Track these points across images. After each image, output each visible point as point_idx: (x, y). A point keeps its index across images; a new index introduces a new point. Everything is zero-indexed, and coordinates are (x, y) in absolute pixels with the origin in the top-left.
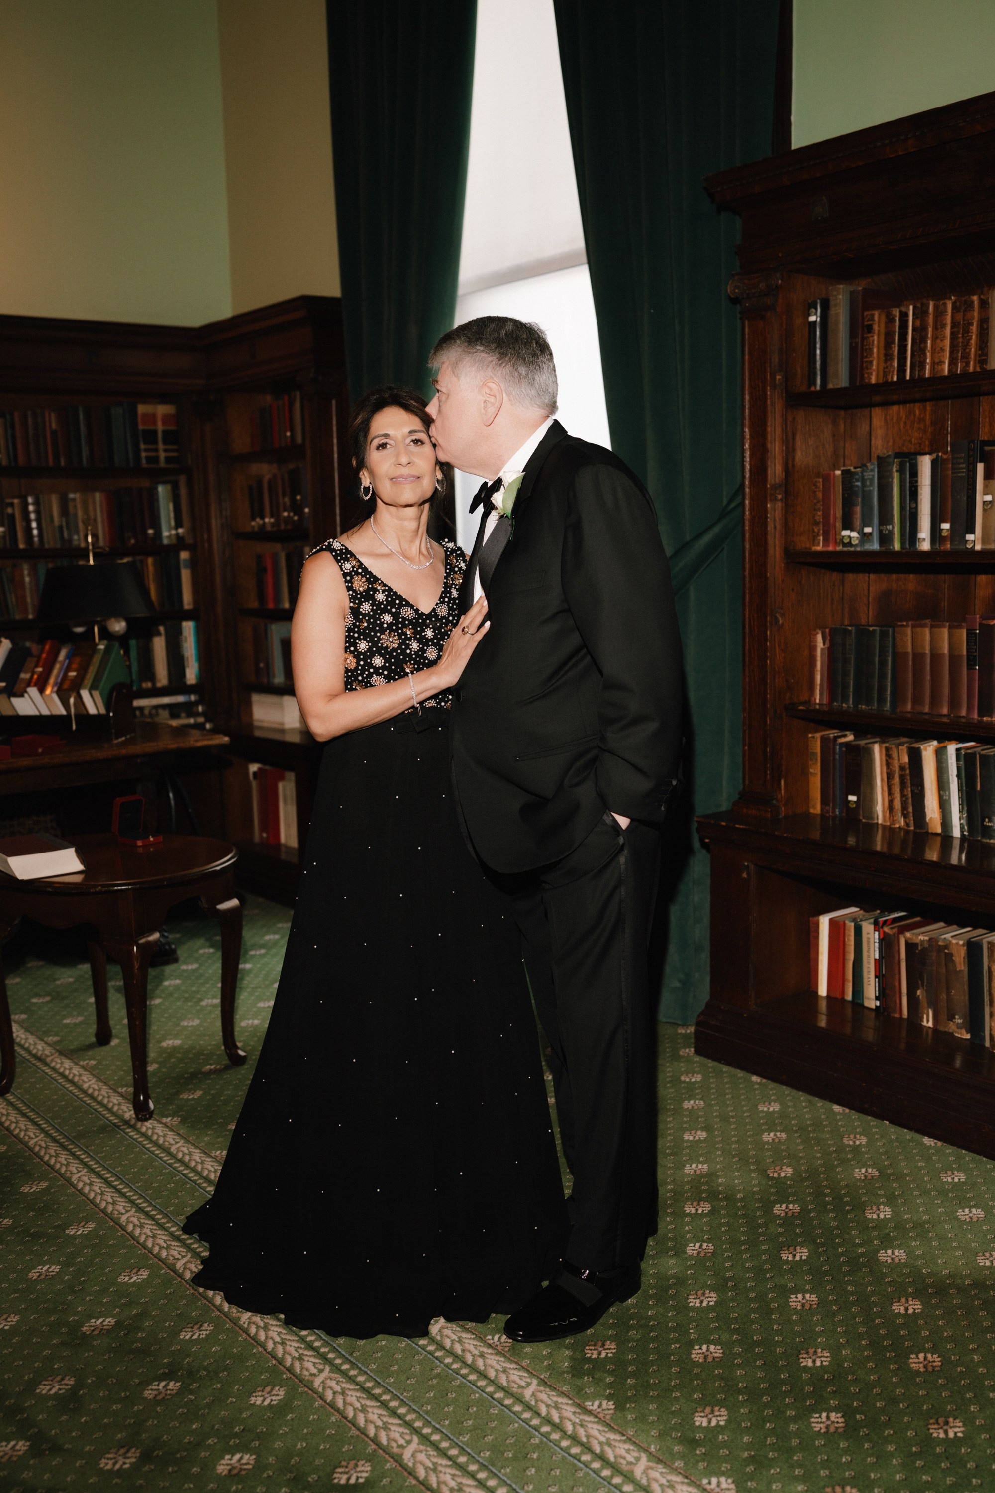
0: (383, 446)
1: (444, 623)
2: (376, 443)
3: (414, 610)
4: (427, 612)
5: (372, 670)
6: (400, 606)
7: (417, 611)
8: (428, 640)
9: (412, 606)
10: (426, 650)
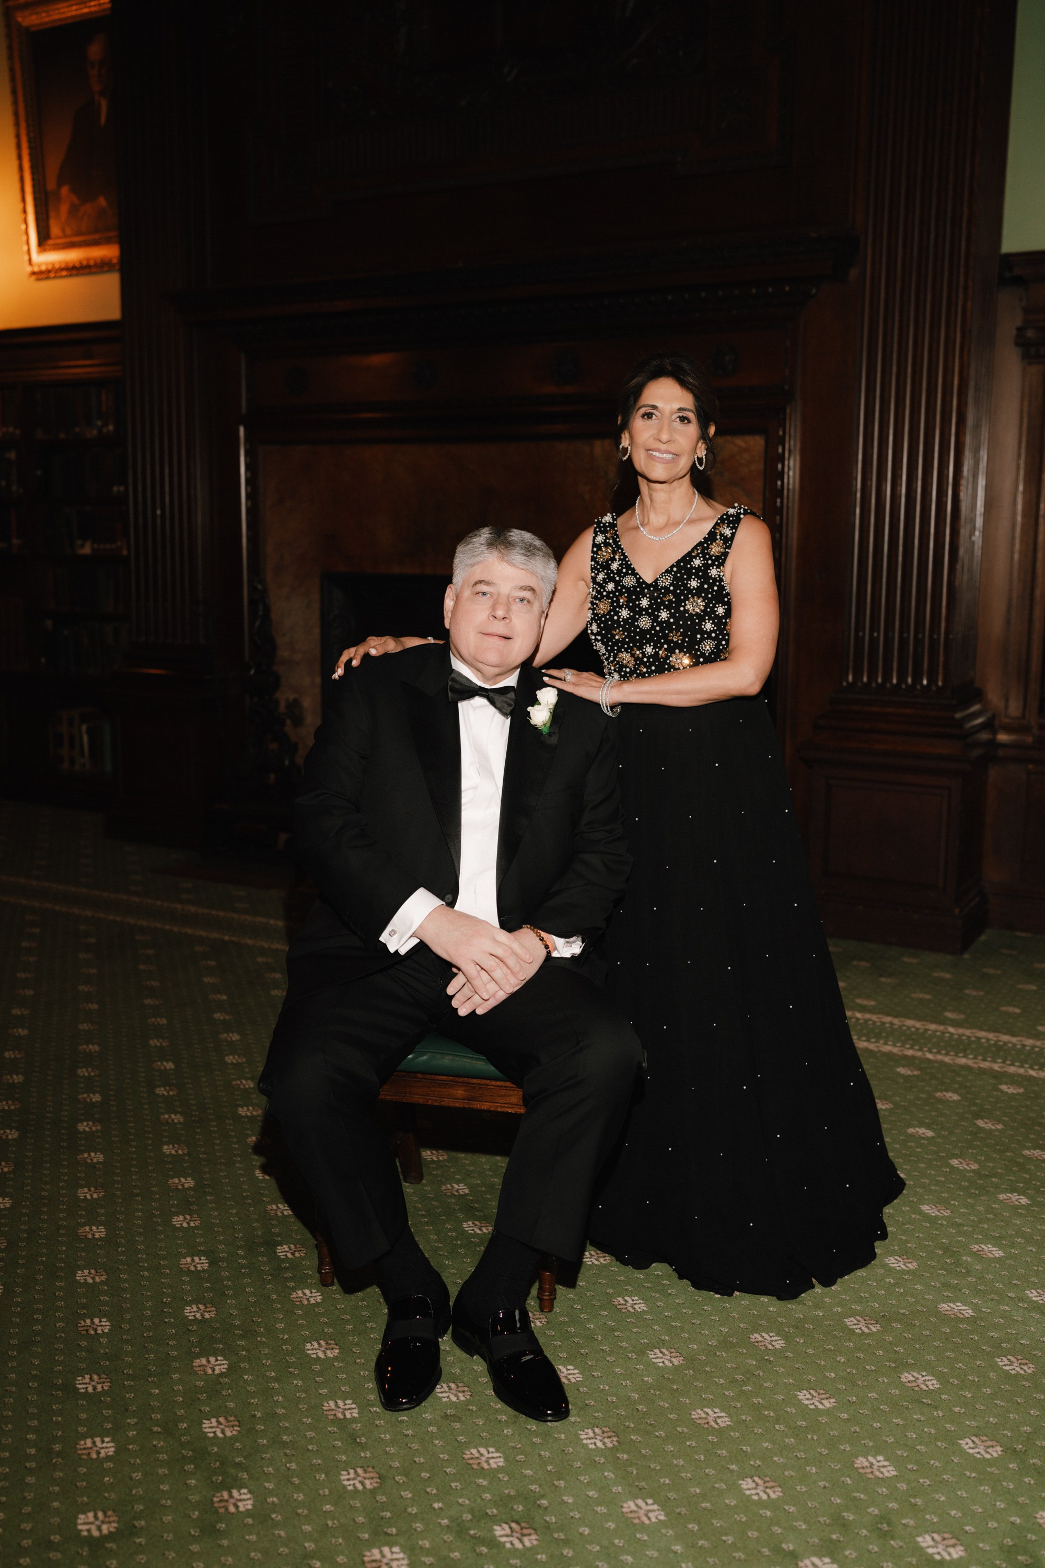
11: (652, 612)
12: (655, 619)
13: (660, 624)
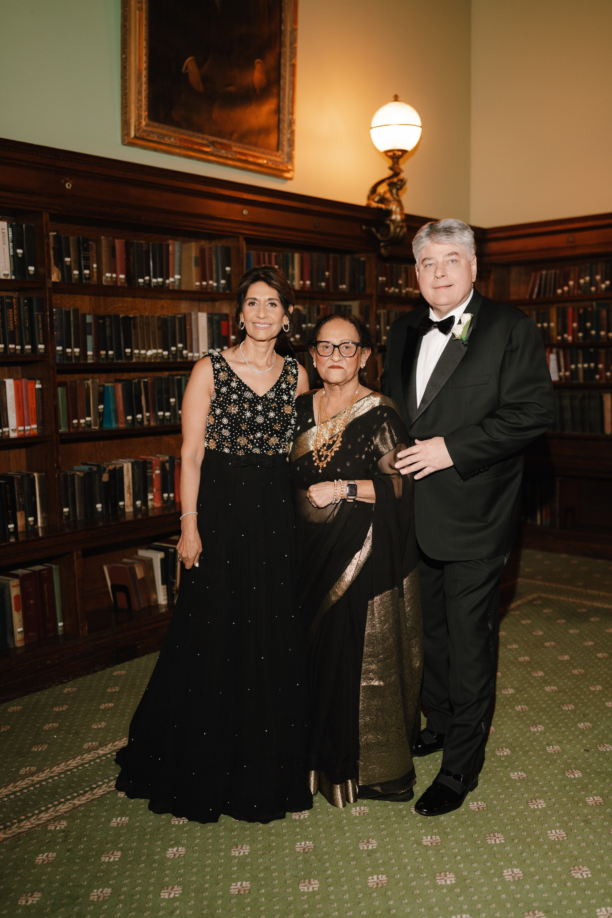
0: (253, 304)
1: (270, 402)
2: (248, 302)
3: (253, 394)
4: (261, 395)
5: (222, 426)
6: (244, 390)
7: (254, 394)
8: (258, 412)
9: (252, 391)
10: (256, 417)
11: (264, 413)
12: (266, 417)
13: (269, 419)
